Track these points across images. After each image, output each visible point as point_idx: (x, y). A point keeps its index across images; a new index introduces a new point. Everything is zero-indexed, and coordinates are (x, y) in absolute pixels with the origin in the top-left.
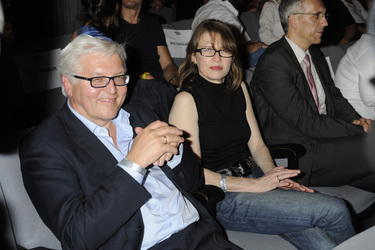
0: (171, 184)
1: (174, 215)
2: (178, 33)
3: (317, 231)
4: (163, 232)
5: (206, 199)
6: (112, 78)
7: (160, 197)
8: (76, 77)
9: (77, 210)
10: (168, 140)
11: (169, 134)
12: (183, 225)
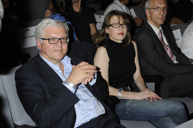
0: (91, 94)
1: (91, 110)
2: (100, 17)
3: (168, 118)
4: (86, 119)
5: (110, 103)
6: (60, 39)
7: (85, 101)
8: (42, 39)
9: (42, 106)
10: (88, 71)
11: (89, 68)
12: (96, 115)
